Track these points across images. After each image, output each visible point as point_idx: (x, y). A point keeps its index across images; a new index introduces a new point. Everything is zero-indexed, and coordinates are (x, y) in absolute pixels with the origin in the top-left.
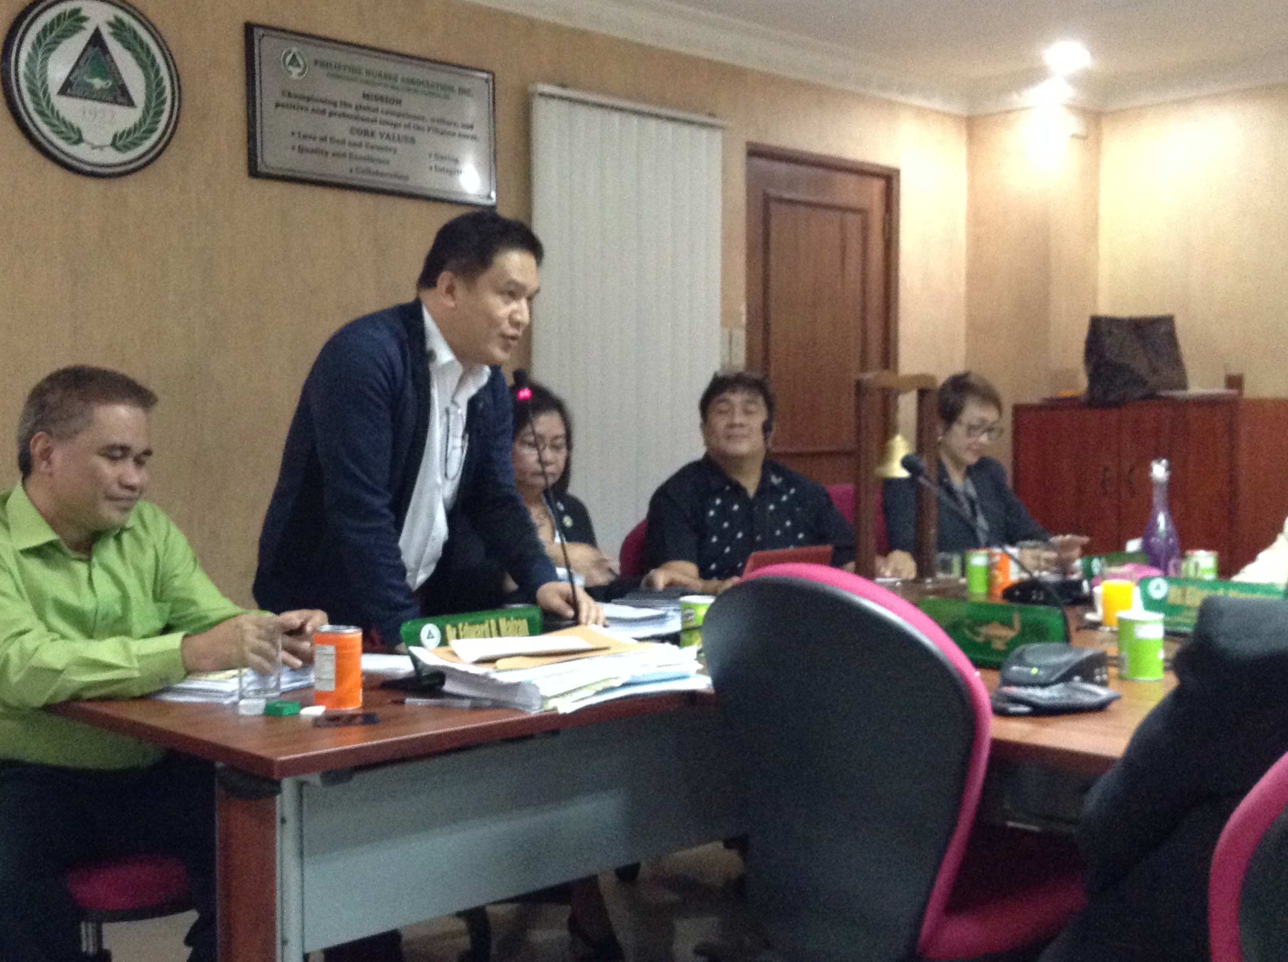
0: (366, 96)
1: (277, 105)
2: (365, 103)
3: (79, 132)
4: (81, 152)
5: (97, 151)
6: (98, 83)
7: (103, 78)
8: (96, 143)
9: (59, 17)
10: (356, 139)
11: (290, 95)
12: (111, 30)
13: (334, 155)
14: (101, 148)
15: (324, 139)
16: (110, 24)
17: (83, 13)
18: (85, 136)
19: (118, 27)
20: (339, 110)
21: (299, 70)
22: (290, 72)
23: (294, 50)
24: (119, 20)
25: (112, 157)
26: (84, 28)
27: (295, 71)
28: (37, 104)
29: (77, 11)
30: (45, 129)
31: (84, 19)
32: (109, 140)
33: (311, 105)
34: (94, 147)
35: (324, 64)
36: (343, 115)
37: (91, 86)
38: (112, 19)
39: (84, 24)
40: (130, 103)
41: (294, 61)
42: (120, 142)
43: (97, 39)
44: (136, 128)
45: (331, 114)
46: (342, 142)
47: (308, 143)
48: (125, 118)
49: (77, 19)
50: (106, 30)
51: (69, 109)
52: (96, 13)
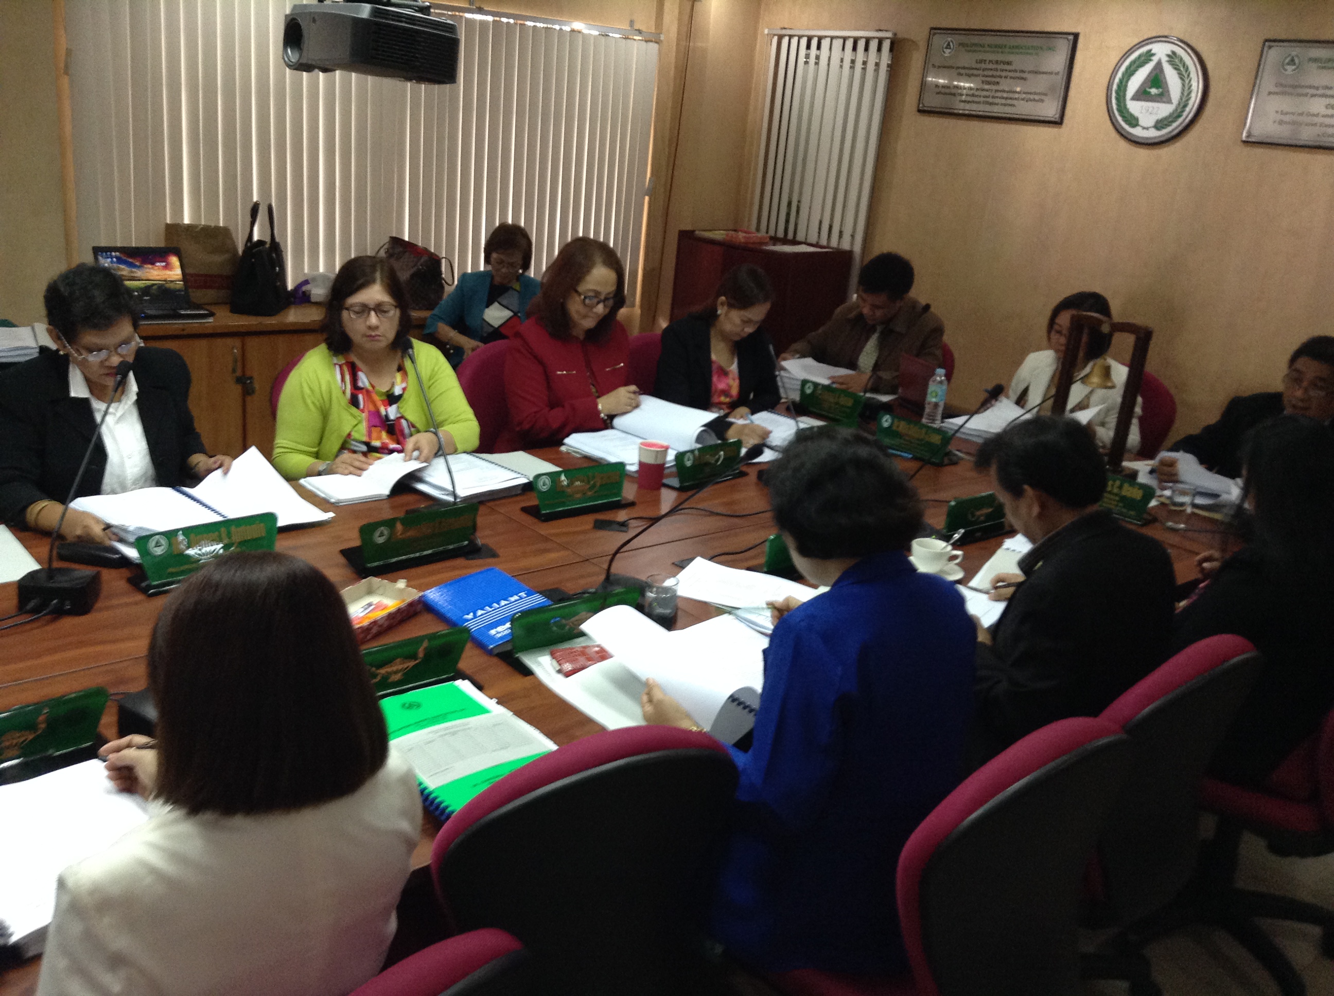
1: (1270, 93)
3: (1137, 119)
4: (1137, 132)
5: (1145, 131)
6: (1154, 91)
7: (1157, 88)
8: (1145, 126)
9: (1140, 56)
10: (1330, 112)
11: (1281, 85)
12: (1167, 59)
13: (1306, 125)
14: (1147, 129)
15: (1301, 114)
16: (1168, 56)
17: (1153, 52)
18: (1141, 123)
19: (1172, 57)
20: (1320, 92)
21: (1294, 67)
22: (1286, 70)
23: (1294, 53)
24: (1174, 53)
25: (1153, 134)
26: (1151, 60)
27: (1290, 68)
28: (1118, 105)
29: (1151, 50)
30: (1119, 119)
31: (1153, 55)
32: (1152, 123)
33: (1300, 91)
34: (1144, 128)
35: (1315, 60)
36: (1323, 95)
37: (1149, 93)
38: (1170, 53)
39: (1153, 58)
40: (1169, 101)
41: (1292, 62)
42: (1159, 125)
43: (1159, 66)
44: (1171, 115)
45: (1313, 96)
46: (1317, 115)
47: (1287, 118)
48: (1164, 110)
49: (1149, 55)
50: (1164, 59)
51: (1135, 107)
52: (1161, 51)
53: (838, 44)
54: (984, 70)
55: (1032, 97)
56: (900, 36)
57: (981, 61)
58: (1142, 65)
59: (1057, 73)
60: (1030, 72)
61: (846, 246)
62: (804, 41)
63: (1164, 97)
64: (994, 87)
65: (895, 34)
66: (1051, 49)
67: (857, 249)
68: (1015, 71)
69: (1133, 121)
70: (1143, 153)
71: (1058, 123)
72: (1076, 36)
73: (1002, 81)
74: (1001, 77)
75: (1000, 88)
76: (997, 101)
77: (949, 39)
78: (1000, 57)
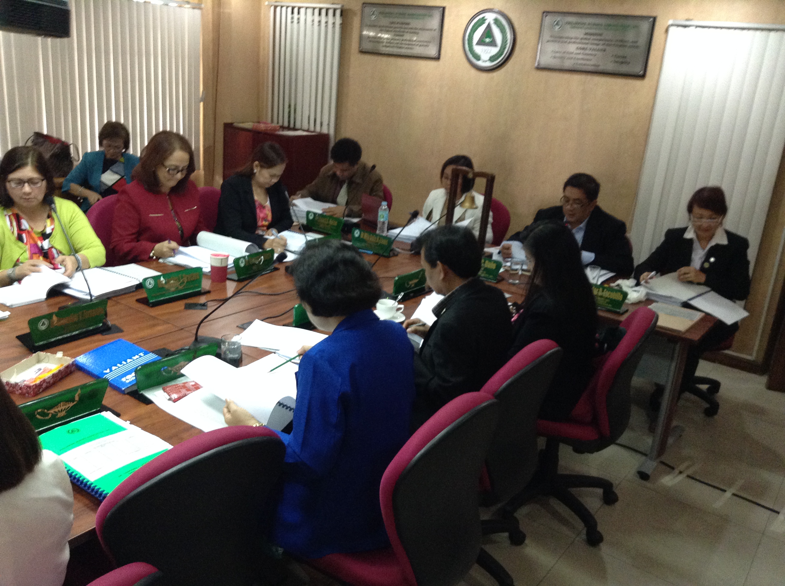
0: (586, 34)
1: (548, 41)
2: (585, 37)
3: (479, 56)
4: (480, 63)
5: (484, 63)
6: (488, 40)
7: (490, 38)
9: (478, 20)
10: (578, 51)
11: (553, 37)
12: (494, 22)
13: (567, 59)
14: (485, 61)
15: (564, 53)
16: (494, 20)
17: (485, 18)
18: (482, 58)
19: (496, 21)
20: (573, 40)
21: (559, 27)
22: (555, 28)
23: (558, 19)
24: (496, 18)
25: (488, 64)
26: (484, 23)
27: (557, 27)
28: (469, 48)
29: (483, 17)
30: (470, 56)
31: (486, 20)
32: (488, 58)
33: (562, 40)
34: (483, 61)
35: (569, 23)
36: (574, 43)
37: (486, 41)
38: (494, 18)
40: (496, 46)
41: (558, 24)
42: (492, 59)
43: (489, 27)
44: (498, 53)
45: (569, 43)
46: (572, 53)
47: (558, 55)
48: (494, 51)
49: (483, 20)
50: (492, 22)
51: (478, 49)
52: (490, 17)
53: (310, 11)
54: (395, 28)
55: (422, 43)
56: (345, 7)
57: (392, 23)
58: (480, 25)
59: (435, 30)
60: (420, 29)
61: (325, 131)
62: (290, 9)
63: (493, 43)
64: (401, 38)
65: (343, 6)
66: (431, 16)
67: (332, 132)
68: (412, 29)
69: (478, 58)
70: (484, 75)
71: (438, 58)
72: (444, 8)
73: (405, 34)
74: (403, 32)
75: (404, 38)
76: (403, 46)
77: (374, 9)
78: (402, 20)
